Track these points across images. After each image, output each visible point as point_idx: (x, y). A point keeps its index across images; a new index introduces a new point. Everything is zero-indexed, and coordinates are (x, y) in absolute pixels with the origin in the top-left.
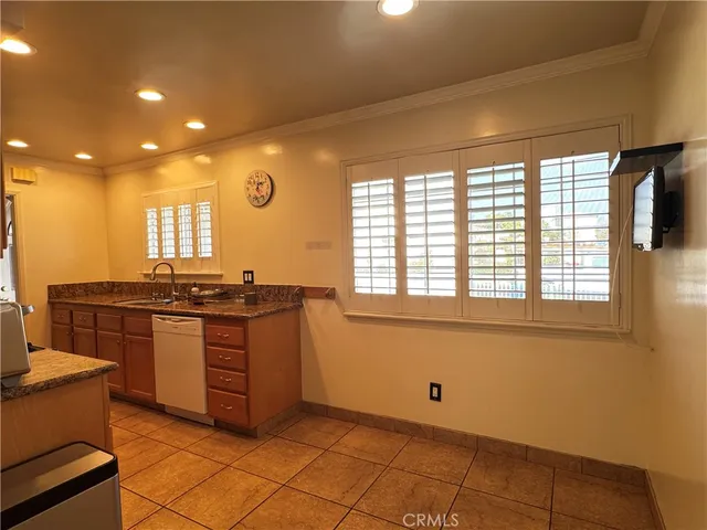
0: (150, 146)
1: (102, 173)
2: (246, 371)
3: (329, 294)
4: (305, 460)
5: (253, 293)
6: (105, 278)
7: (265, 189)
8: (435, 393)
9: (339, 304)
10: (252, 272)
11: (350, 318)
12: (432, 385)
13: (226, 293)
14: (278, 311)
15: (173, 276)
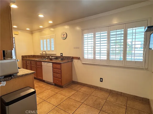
0: (41, 27)
1: (32, 32)
2: (61, 74)
3: (79, 58)
4: (73, 93)
5: (62, 58)
6: (33, 54)
7: (65, 36)
8: (101, 80)
9: (81, 61)
10: (62, 53)
11: (83, 64)
12: (101, 78)
13: (57, 58)
14: (68, 62)
15: (46, 54)
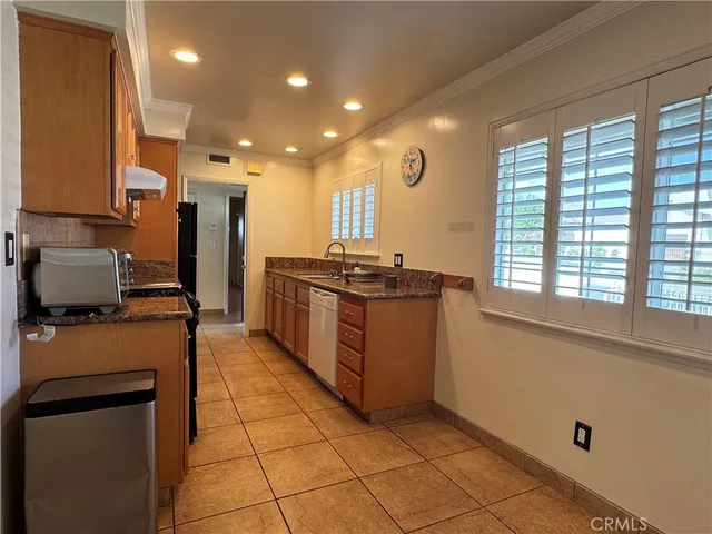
0: (331, 134)
2: (362, 351)
3: (466, 285)
7: (417, 166)
8: (582, 437)
9: (477, 298)
10: (401, 255)
11: (488, 316)
12: (579, 425)
13: (375, 275)
14: (405, 297)
15: (344, 255)
